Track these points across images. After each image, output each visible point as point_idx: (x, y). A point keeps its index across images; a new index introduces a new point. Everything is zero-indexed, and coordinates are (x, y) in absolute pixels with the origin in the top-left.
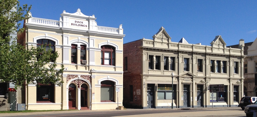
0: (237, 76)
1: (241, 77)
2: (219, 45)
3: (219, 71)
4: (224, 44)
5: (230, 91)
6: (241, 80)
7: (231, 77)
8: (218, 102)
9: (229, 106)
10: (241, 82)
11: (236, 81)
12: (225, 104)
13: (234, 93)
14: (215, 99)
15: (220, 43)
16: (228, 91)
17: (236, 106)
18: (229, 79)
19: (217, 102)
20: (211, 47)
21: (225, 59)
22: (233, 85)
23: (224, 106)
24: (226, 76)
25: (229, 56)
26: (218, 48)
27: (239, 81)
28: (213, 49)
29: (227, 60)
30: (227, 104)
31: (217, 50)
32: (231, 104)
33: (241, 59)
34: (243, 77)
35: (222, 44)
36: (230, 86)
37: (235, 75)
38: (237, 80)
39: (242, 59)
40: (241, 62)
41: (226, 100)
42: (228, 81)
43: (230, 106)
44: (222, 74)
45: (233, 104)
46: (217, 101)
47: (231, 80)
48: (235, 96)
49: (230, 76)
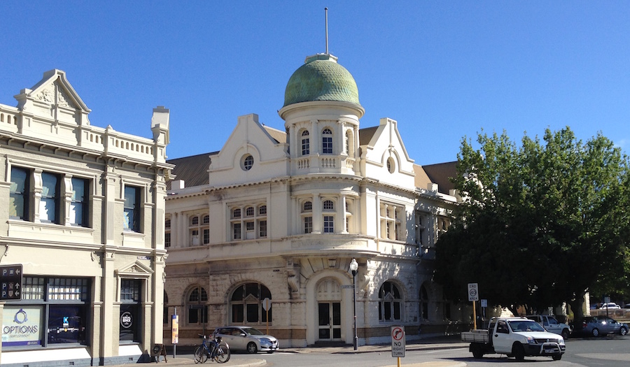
0: (139, 242)
1: (153, 245)
2: (54, 107)
3: (57, 217)
4: (77, 108)
5: (102, 298)
6: (152, 257)
7: (109, 243)
8: (48, 346)
9: (97, 361)
10: (153, 266)
11: (132, 260)
12: (80, 353)
13: (124, 309)
14: (35, 337)
15: (63, 102)
16: (97, 299)
17: (131, 359)
18: (101, 253)
19: (40, 347)
20: (15, 109)
21: (83, 169)
22: (116, 274)
23: (72, 363)
24: (90, 238)
25: (102, 161)
26: (53, 119)
27: (147, 263)
28: (25, 120)
29: (95, 174)
30: (91, 352)
31: (48, 127)
32: (107, 354)
33: (154, 178)
34: (161, 246)
35: (68, 107)
36: (103, 279)
37: (126, 238)
38: (136, 257)
39: (159, 178)
40: (153, 190)
41: (83, 338)
42: (97, 259)
43: (102, 361)
44: (68, 229)
45: (115, 351)
46: (43, 342)
47: (108, 255)
48: (127, 319)
49: (104, 241)
